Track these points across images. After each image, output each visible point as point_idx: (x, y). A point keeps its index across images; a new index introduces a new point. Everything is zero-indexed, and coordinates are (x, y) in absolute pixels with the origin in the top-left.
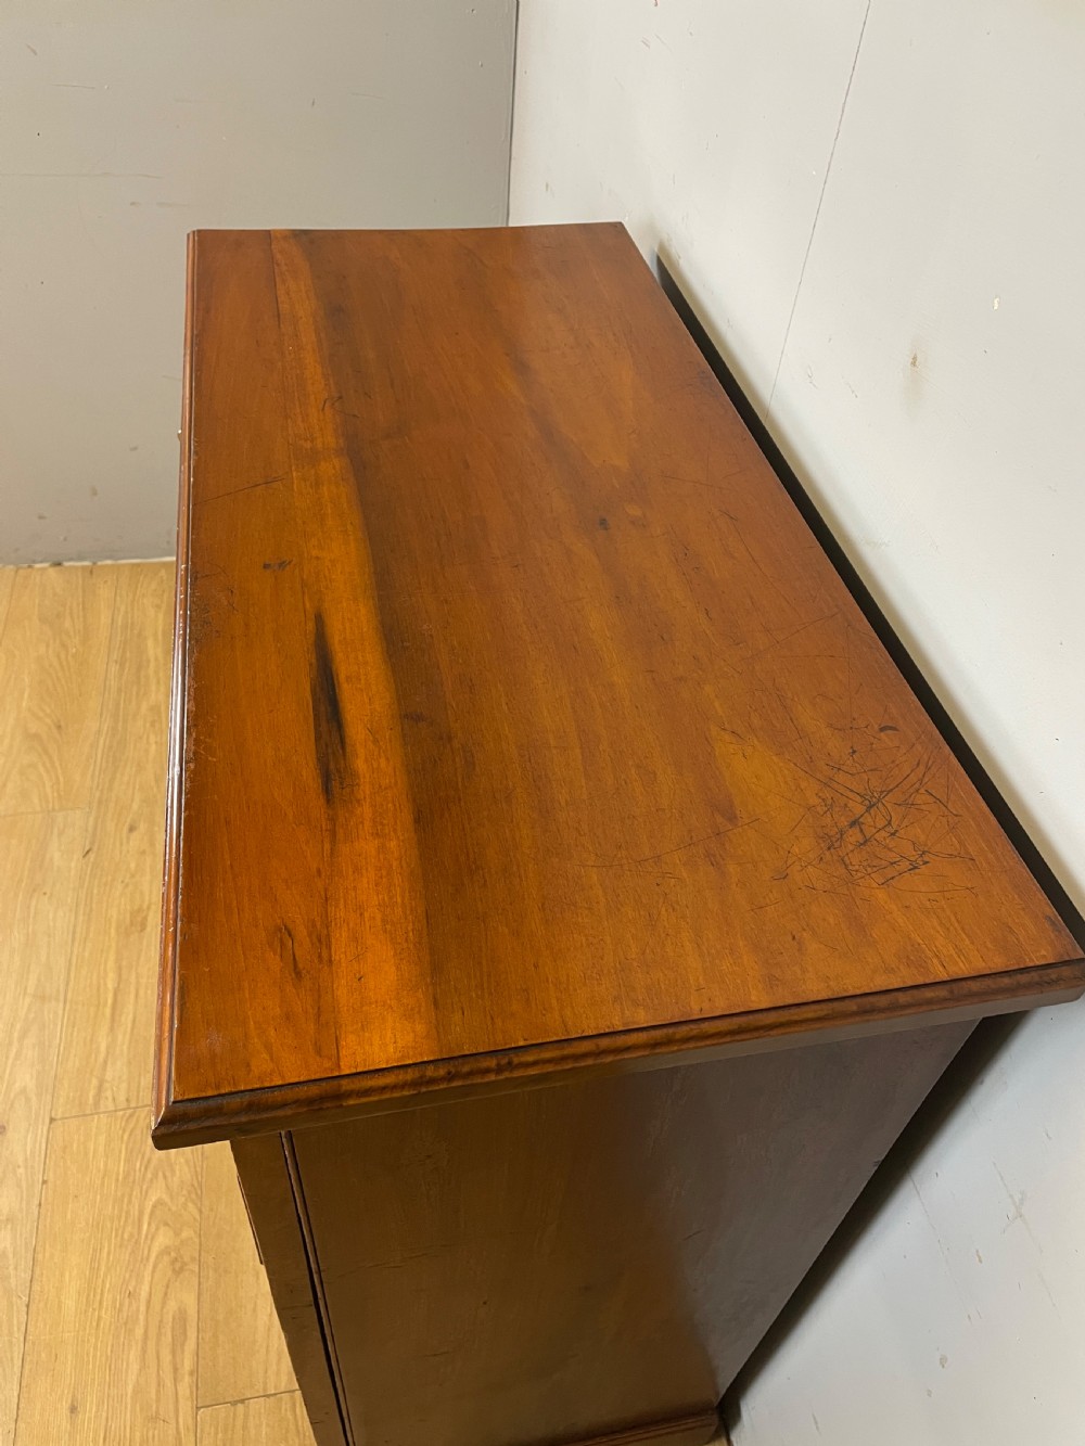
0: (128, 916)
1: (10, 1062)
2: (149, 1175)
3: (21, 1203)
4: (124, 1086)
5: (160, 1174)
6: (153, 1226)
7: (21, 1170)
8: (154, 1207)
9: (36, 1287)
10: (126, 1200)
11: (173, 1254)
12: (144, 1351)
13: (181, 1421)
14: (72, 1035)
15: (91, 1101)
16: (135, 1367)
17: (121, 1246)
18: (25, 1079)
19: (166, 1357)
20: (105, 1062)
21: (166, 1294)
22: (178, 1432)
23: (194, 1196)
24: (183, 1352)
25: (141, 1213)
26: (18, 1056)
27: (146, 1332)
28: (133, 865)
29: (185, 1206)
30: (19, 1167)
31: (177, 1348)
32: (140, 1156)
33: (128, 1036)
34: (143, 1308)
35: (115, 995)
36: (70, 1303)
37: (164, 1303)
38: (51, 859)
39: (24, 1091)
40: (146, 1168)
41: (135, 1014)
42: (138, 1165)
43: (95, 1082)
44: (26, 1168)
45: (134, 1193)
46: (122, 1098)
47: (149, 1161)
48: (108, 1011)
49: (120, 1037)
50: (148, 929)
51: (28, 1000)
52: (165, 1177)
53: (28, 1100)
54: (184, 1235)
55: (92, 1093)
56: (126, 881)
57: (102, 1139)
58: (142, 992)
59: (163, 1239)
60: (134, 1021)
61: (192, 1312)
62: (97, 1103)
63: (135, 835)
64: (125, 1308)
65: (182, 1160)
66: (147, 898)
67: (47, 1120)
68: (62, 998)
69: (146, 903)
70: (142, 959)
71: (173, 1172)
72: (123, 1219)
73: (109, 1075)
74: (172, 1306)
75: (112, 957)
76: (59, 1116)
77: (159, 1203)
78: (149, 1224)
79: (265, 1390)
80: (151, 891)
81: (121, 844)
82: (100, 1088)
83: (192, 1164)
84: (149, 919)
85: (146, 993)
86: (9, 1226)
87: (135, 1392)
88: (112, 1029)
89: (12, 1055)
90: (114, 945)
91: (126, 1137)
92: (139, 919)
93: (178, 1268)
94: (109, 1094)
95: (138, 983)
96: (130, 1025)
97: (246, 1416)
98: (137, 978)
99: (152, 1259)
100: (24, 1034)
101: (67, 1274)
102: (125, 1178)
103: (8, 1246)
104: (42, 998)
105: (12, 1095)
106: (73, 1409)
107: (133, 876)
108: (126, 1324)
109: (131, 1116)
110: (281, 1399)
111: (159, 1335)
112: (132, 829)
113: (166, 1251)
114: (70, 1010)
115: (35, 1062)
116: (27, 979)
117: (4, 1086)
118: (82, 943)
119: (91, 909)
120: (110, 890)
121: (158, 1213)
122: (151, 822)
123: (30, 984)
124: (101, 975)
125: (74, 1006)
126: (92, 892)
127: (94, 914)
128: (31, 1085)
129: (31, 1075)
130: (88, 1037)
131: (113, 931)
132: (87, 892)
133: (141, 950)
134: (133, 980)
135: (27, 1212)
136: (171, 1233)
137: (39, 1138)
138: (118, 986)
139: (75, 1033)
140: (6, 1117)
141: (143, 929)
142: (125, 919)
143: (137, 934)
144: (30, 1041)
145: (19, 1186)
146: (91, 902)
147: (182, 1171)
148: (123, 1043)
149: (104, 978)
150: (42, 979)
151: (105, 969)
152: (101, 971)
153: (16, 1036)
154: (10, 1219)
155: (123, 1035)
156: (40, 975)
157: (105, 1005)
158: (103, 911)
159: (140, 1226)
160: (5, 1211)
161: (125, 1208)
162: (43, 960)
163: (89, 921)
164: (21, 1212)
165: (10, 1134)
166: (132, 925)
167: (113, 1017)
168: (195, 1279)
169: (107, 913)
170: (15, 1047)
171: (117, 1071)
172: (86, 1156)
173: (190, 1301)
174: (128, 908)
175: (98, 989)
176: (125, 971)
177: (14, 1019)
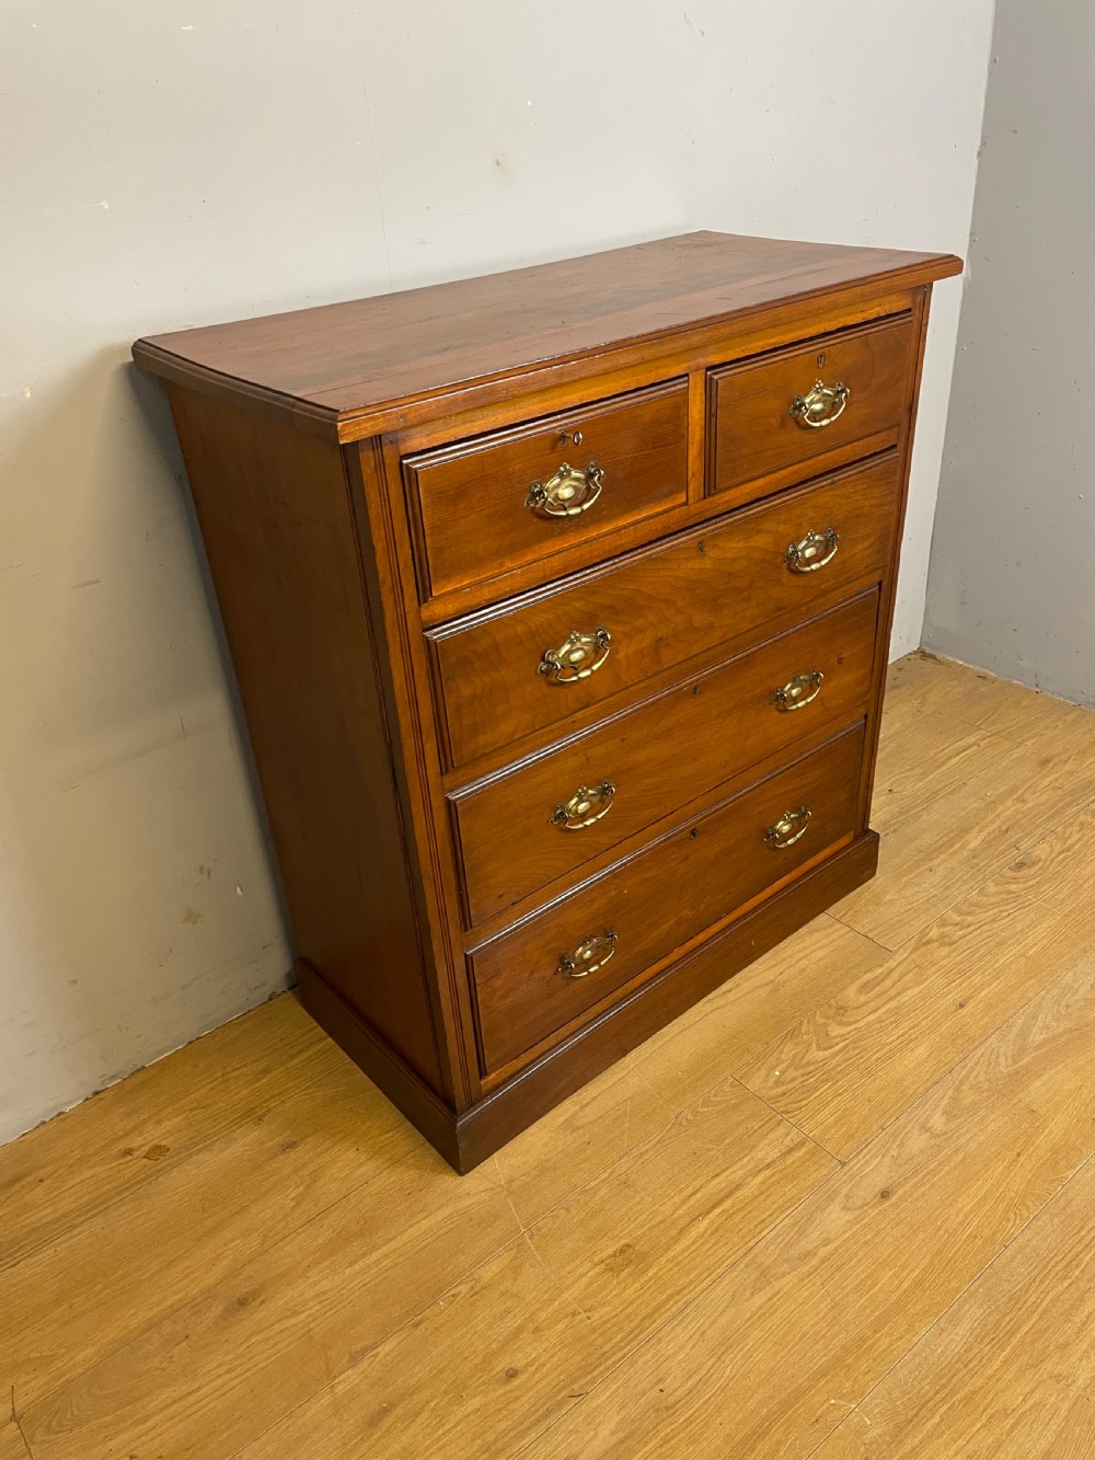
0: (623, 1275)
1: (836, 1243)
2: (811, 1068)
3: (909, 1131)
4: (771, 1136)
5: (804, 1062)
6: (837, 1040)
7: (893, 1153)
9: (936, 1077)
10: (839, 1068)
11: (839, 1018)
12: (898, 994)
13: (905, 955)
14: (771, 1215)
15: (804, 1149)
16: (910, 993)
17: (865, 1049)
18: (835, 1218)
19: (888, 983)
20: (768, 1165)
21: (861, 1006)
22: (910, 954)
23: (797, 1032)
24: (877, 976)
25: (835, 1054)
26: (826, 1242)
27: (888, 1001)
28: (561, 1326)
29: (807, 1033)
30: (892, 1157)
31: (880, 980)
32: (807, 1083)
33: (734, 1168)
34: (881, 1011)
35: (708, 1213)
37: (866, 1003)
38: (614, 1433)
39: (844, 1208)
40: (809, 1073)
41: (711, 1178)
42: (811, 1080)
43: (789, 1160)
44: (888, 1150)
45: (829, 1067)
46: (781, 1130)
47: (803, 1075)
48: (727, 1203)
49: (739, 1174)
50: (624, 1242)
51: (776, 1286)
52: (803, 1057)
53: (848, 1197)
54: (822, 1021)
55: (800, 1154)
56: (583, 1316)
57: (820, 1117)
58: (688, 1191)
59: (836, 1030)
60: (718, 1175)
61: (855, 986)
62: (802, 1144)
63: (518, 1365)
64: (891, 1020)
65: (783, 1056)
66: (590, 1274)
67: (847, 1168)
68: (750, 1256)
69: (597, 1269)
70: (657, 1220)
71: (795, 1056)
72: (850, 1061)
73: (775, 1154)
74: (863, 998)
75: (678, 1248)
76: (836, 1161)
77: (819, 1048)
78: (838, 1044)
79: (850, 931)
80: (582, 1276)
81: (542, 1366)
82: (790, 1151)
83: (779, 1049)
84: (610, 1251)
85: (687, 1187)
86: (928, 1125)
87: (919, 984)
88: (739, 1187)
89: (830, 1248)
90: (664, 1259)
91: (805, 1102)
92: (619, 1260)
93: (842, 1009)
94: (787, 1141)
95: (682, 1203)
96: (724, 1175)
97: (871, 931)
98: (679, 1208)
99: (854, 1026)
100: (809, 1254)
101: (912, 1065)
102: (827, 1081)
103: (938, 1114)
104: (764, 1277)
105: (857, 1213)
106: (962, 1006)
107: (574, 1314)
109: (787, 1112)
111: (883, 993)
112: (512, 1374)
113: (841, 1023)
114: (754, 1237)
115: (817, 1222)
116: (761, 1307)
117: (857, 1227)
118: (684, 1292)
119: (644, 1318)
120: (606, 1322)
121: (826, 1045)
122: (488, 1358)
123: (764, 1299)
124: (701, 1241)
125: (747, 1239)
126: (623, 1339)
127: (648, 1310)
128: (836, 1207)
129: (829, 1215)
130: (763, 1197)
131: (650, 1274)
132: (627, 1345)
133: (649, 1229)
134: (685, 1208)
135: (909, 1122)
136: (829, 1029)
137: (862, 1162)
138: (698, 1216)
139: (768, 1213)
140: (875, 1201)
141: (628, 1246)
142: (629, 1275)
143: (637, 1248)
144: (806, 1244)
145: (902, 1145)
146: (637, 1327)
147: (789, 1051)
148: (743, 1167)
149: (702, 1236)
150: (748, 1292)
151: (693, 1244)
152: (698, 1244)
153: (815, 1261)
154: (924, 1128)
155: (736, 1173)
156: (748, 1300)
157: (724, 1211)
158: (637, 1303)
159: (846, 1047)
160: (925, 1137)
161: (844, 1065)
162: (732, 1311)
163: (657, 1309)
164: (913, 1127)
165: (881, 1186)
166: (631, 1261)
167: (731, 1193)
168: (838, 997)
169: (637, 1298)
170: (823, 1252)
171: (766, 1151)
172: (840, 1118)
173: (851, 991)
174: (615, 1282)
175: (717, 1230)
176: (682, 1223)
177: (802, 1280)
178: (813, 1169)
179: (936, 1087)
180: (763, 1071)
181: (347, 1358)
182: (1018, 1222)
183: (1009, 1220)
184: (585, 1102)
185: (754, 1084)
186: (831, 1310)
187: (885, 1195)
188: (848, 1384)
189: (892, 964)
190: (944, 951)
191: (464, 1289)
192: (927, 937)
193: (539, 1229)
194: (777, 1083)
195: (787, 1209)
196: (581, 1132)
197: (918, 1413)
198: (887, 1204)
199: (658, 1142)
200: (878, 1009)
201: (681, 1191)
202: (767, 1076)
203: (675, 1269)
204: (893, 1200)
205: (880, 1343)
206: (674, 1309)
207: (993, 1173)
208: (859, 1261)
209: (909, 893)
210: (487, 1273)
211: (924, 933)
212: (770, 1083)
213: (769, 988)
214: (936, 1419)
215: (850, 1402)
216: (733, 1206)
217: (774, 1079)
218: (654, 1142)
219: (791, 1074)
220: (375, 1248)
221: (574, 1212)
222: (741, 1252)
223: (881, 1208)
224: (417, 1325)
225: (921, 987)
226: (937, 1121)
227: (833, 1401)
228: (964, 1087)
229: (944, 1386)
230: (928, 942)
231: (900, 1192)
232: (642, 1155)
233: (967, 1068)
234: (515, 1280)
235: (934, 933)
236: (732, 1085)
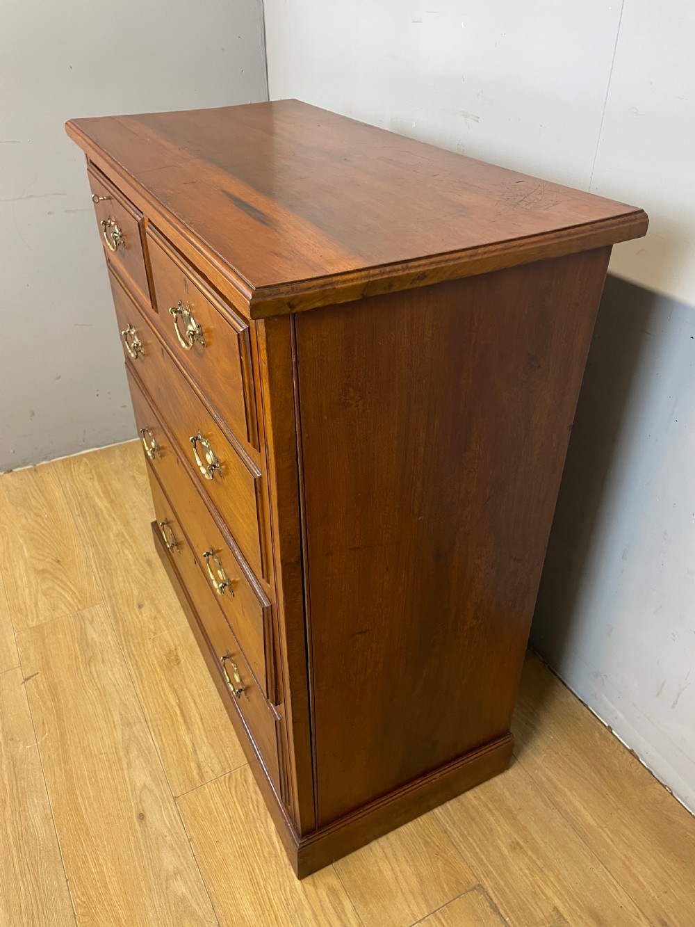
0: (164, 658)
1: (125, 771)
3: (180, 860)
4: (215, 760)
7: (169, 838)
14: (162, 740)
15: (197, 777)
18: (141, 778)
20: (195, 750)
26: (129, 765)
28: (152, 627)
30: (166, 836)
33: (202, 730)
35: (179, 707)
39: (145, 786)
42: (251, 806)
43: (193, 765)
44: (172, 835)
46: (217, 768)
50: (183, 660)
51: (119, 729)
53: (151, 791)
55: (195, 773)
56: (153, 637)
57: (217, 799)
60: (202, 719)
62: (202, 777)
63: (144, 609)
66: (172, 645)
67: (171, 800)
69: (173, 647)
70: (187, 681)
73: (201, 758)
75: (166, 686)
76: (180, 794)
82: (199, 767)
84: (179, 655)
85: (201, 700)
86: (178, 877)
88: (188, 728)
89: (125, 766)
90: (163, 677)
91: (233, 792)
92: (173, 657)
94: (207, 769)
95: (192, 695)
96: (199, 723)
98: (189, 693)
100: (127, 751)
104: (127, 724)
105: (138, 792)
107: (156, 633)
112: (140, 606)
115: (144, 765)
116: (112, 716)
117: (129, 788)
118: (140, 683)
119: (136, 661)
120: (143, 645)
123: (115, 719)
124: (164, 698)
128: (148, 780)
129: (145, 775)
130: (175, 739)
131: (158, 670)
132: (128, 652)
133: (184, 675)
134: (188, 695)
135: (187, 866)
137: (171, 812)
138: (179, 701)
139: (165, 738)
140: (141, 808)
141: (179, 663)
142: (163, 660)
143: (176, 667)
144: (134, 754)
145: (173, 848)
148: (200, 735)
149: (167, 699)
150: (123, 713)
151: (165, 694)
152: (163, 696)
153: (121, 754)
154: (177, 873)
156: (119, 711)
157: (176, 715)
158: (146, 661)
160: (171, 868)
162: (118, 702)
163: (136, 668)
164: (181, 864)
165: (148, 817)
166: (170, 662)
167: (186, 721)
169: (150, 661)
170: (124, 761)
171: (205, 752)
172: (211, 813)
174: (162, 653)
175: (167, 708)
176: (179, 692)
177: (115, 744)
178: (181, 778)
182: (78, 901)
183: (83, 894)
186: (91, 752)
187: (142, 817)
188: (50, 744)
195: (161, 751)
197: (15, 774)
198: (135, 815)
201: (199, 696)
203: (155, 682)
204: (136, 820)
205: (59, 770)
208: (110, 779)
214: (6, 782)
215: (42, 742)
216: (177, 721)
222: (147, 717)
223: (134, 809)
226: (180, 887)
227: (47, 734)
229: (18, 795)
231: (138, 828)
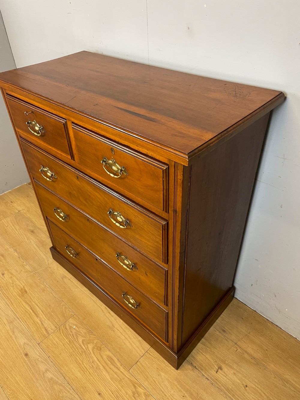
1: (15, 340)
2: (75, 337)
3: (46, 365)
4: (52, 325)
5: (78, 335)
6: (86, 346)
7: (40, 359)
8: (82, 342)
9: (67, 378)
10: (74, 346)
11: (96, 348)
12: (106, 370)
13: (127, 376)
14: (27, 324)
16: (107, 375)
17: (81, 355)
18: (22, 341)
19: (112, 367)
20: (42, 324)
21: (101, 356)
22: (129, 378)
23: (90, 333)
24: (115, 363)
25: (80, 346)
26: (16, 337)
27: (102, 365)
28: (11, 281)
29: (90, 337)
30: (39, 359)
31: (113, 363)
32: (70, 335)
33: (43, 315)
34: (98, 362)
35: (31, 309)
36: (79, 375)
37: (102, 358)
39: (25, 343)
40: (73, 337)
41: (41, 309)
42: (70, 337)
43: (43, 330)
45: (75, 343)
46: (53, 328)
47: (73, 335)
48: (33, 314)
49: (41, 316)
50: (28, 291)
51: (7, 325)
52: (80, 335)
53: (28, 344)
54: (95, 342)
55: (45, 332)
56: (12, 285)
57: (56, 339)
58: (39, 305)
59: (90, 347)
60: (42, 311)
61: (111, 355)
62: (48, 333)
63: (5, 275)
64: (94, 365)
65: (81, 329)
66: (22, 286)
67: (37, 345)
68: (17, 319)
70: (32, 298)
71: (81, 333)
72: (77, 350)
73: (46, 326)
74: (105, 357)
75: (23, 303)
76: (40, 342)
78: (84, 346)
79: (140, 356)
80: (21, 284)
81: (3, 279)
82: (46, 330)
83: (84, 328)
84: (26, 289)
85: (40, 304)
86: (48, 372)
88: (37, 316)
89: (14, 338)
90: (21, 300)
91: (62, 334)
93: (99, 349)
94: (49, 329)
95: (35, 303)
96: (42, 313)
97: (141, 364)
99: (92, 352)
100: (13, 332)
101: (73, 370)
102: (70, 342)
103: (51, 376)
104: (11, 322)
105: (22, 347)
106: (99, 394)
108: (97, 368)
109: (59, 329)
110: (146, 355)
111: (107, 364)
113: (93, 348)
114: (22, 320)
115: (22, 336)
117: (18, 346)
118: (12, 305)
119: (8, 297)
120: (9, 290)
121: (84, 343)
122: (8, 270)
123: (5, 322)
124: (24, 308)
125: (22, 318)
126: (4, 293)
127: (9, 297)
128: (26, 341)
129: (24, 339)
130: (32, 322)
131: (19, 298)
132: (3, 294)
133: (30, 297)
134: (34, 304)
135: (50, 366)
136: (91, 344)
137: (38, 350)
139: (28, 323)
140: (25, 352)
142: (19, 293)
143: (26, 294)
144: (16, 332)
145: (42, 362)
146: (6, 295)
147: (83, 331)
148: (43, 317)
151: (24, 306)
152: (23, 307)
153: (11, 334)
154: (47, 370)
155: (42, 316)
156: (6, 318)
157: (31, 313)
158: (12, 295)
159: (82, 348)
160: (44, 370)
161: (75, 347)
163: (9, 299)
164: (48, 367)
165: (29, 354)
166: (22, 293)
167: (35, 314)
168: (105, 348)
169: (13, 295)
170: (13, 336)
171: (47, 323)
172: (55, 345)
173: (108, 353)
174: (18, 291)
175: (26, 311)
176: (30, 304)
177: (7, 331)
178: (38, 335)
179: (63, 378)
180: (76, 323)
181: (16, 248)
182: (9, 393)
183: (10, 390)
184: (71, 280)
185: (71, 321)
187: (26, 355)
189: (122, 369)
190: (130, 393)
191: (25, 264)
192: (138, 387)
193: (35, 275)
194: (71, 327)
195: (28, 328)
196: (61, 280)
198: (23, 355)
199: (55, 297)
200: (99, 362)
201: (39, 303)
202: (74, 324)
203: (18, 303)
204: (24, 357)
206: (8, 303)
207: (27, 389)
208: (8, 345)
209: (166, 383)
210: (28, 267)
211: (140, 385)
212: (70, 325)
213: (111, 326)
217: (72, 326)
218: (55, 296)
219: (74, 331)
220: (39, 248)
221: (39, 281)
222: (18, 317)
223: (23, 353)
224: (19, 258)
225: (110, 380)
226: (49, 375)
228: (61, 388)
230: (135, 387)
231: (26, 359)
232: (52, 293)
233: (69, 390)
234: (24, 272)
235: (140, 390)
236: (71, 315)
